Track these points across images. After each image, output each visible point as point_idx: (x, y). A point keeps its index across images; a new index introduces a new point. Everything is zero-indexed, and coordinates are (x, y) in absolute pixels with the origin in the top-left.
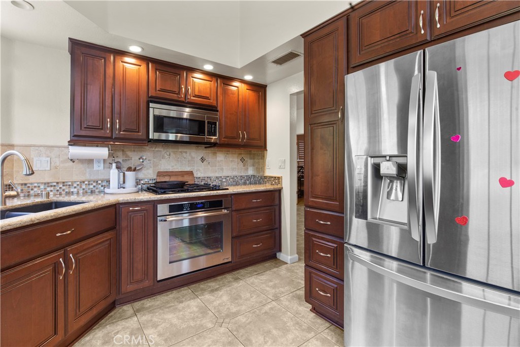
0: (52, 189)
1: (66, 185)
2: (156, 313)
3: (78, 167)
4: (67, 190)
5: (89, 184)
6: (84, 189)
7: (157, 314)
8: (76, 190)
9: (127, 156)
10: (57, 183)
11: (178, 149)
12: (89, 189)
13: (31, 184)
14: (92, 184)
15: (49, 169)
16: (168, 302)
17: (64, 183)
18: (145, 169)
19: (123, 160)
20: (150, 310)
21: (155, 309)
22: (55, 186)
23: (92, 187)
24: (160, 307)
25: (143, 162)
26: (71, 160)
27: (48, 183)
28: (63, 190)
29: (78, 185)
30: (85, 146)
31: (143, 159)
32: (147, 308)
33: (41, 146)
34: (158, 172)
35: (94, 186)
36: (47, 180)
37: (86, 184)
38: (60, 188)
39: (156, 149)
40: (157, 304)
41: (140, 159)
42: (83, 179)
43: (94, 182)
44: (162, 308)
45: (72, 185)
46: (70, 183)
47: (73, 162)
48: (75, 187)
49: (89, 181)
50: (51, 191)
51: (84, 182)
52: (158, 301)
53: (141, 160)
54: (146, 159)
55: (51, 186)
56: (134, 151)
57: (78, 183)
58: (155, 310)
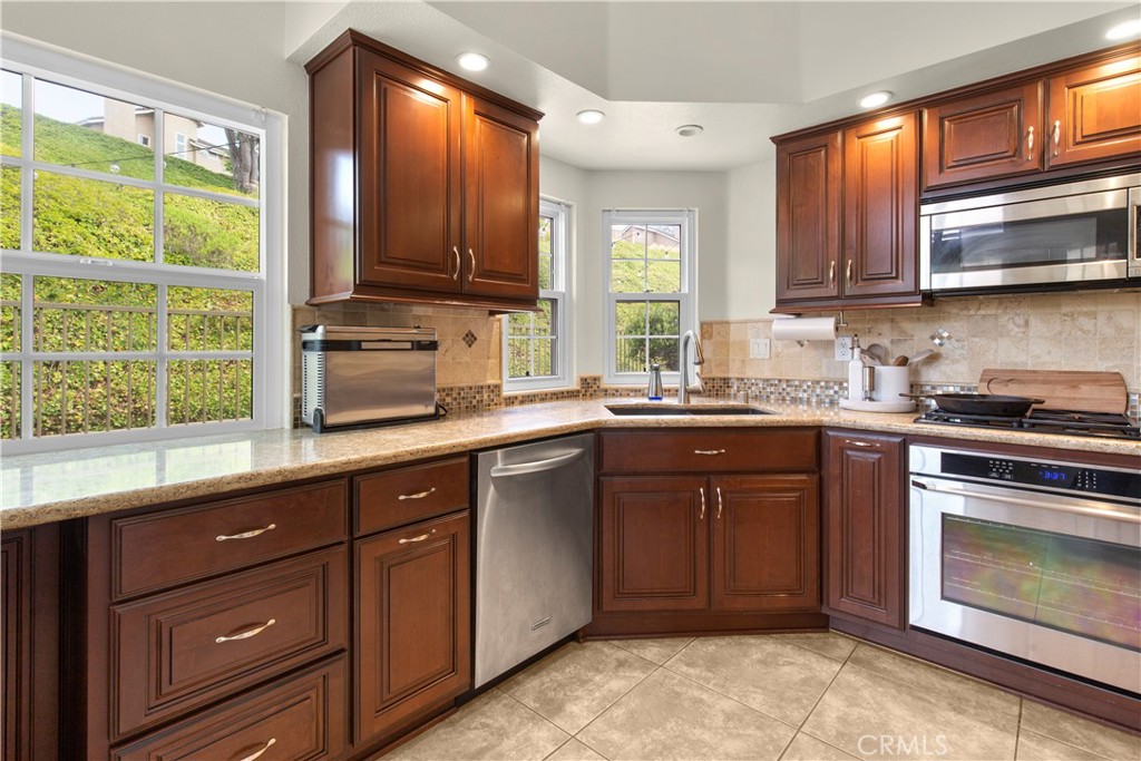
0: (773, 389)
1: (791, 386)
2: (881, 686)
3: (809, 355)
4: (792, 395)
5: (827, 388)
6: (818, 395)
7: (880, 689)
8: (805, 395)
9: (903, 332)
10: (780, 381)
11: (1059, 306)
12: (827, 396)
13: (748, 379)
14: (832, 388)
15: (768, 357)
16: (928, 689)
17: (788, 381)
18: (947, 362)
19: (892, 342)
20: (877, 675)
21: (888, 680)
22: (776, 385)
23: (831, 392)
24: (900, 685)
25: (941, 345)
26: (799, 342)
27: (767, 380)
28: (788, 394)
29: (808, 387)
30: (820, 316)
31: (941, 338)
32: (876, 669)
33: (758, 321)
34: (985, 371)
35: (836, 392)
36: (767, 375)
37: (821, 387)
38: (783, 389)
39: (982, 312)
40: (903, 676)
41: (933, 338)
42: (817, 377)
43: (835, 383)
44: (903, 689)
45: (801, 386)
46: (797, 383)
47: (802, 345)
48: (805, 391)
49: (827, 382)
50: (772, 393)
51: (818, 382)
52: (912, 672)
53: (937, 341)
54: (949, 338)
55: (772, 385)
56: (919, 319)
57: (809, 384)
58: (884, 682)
